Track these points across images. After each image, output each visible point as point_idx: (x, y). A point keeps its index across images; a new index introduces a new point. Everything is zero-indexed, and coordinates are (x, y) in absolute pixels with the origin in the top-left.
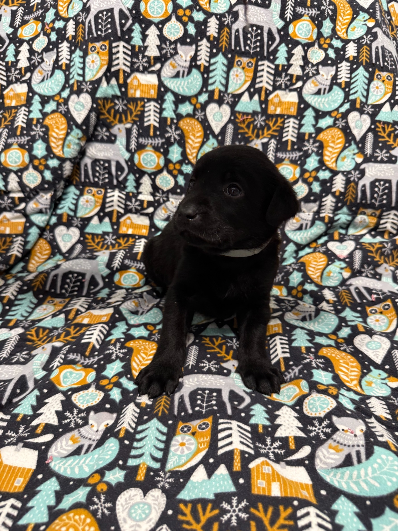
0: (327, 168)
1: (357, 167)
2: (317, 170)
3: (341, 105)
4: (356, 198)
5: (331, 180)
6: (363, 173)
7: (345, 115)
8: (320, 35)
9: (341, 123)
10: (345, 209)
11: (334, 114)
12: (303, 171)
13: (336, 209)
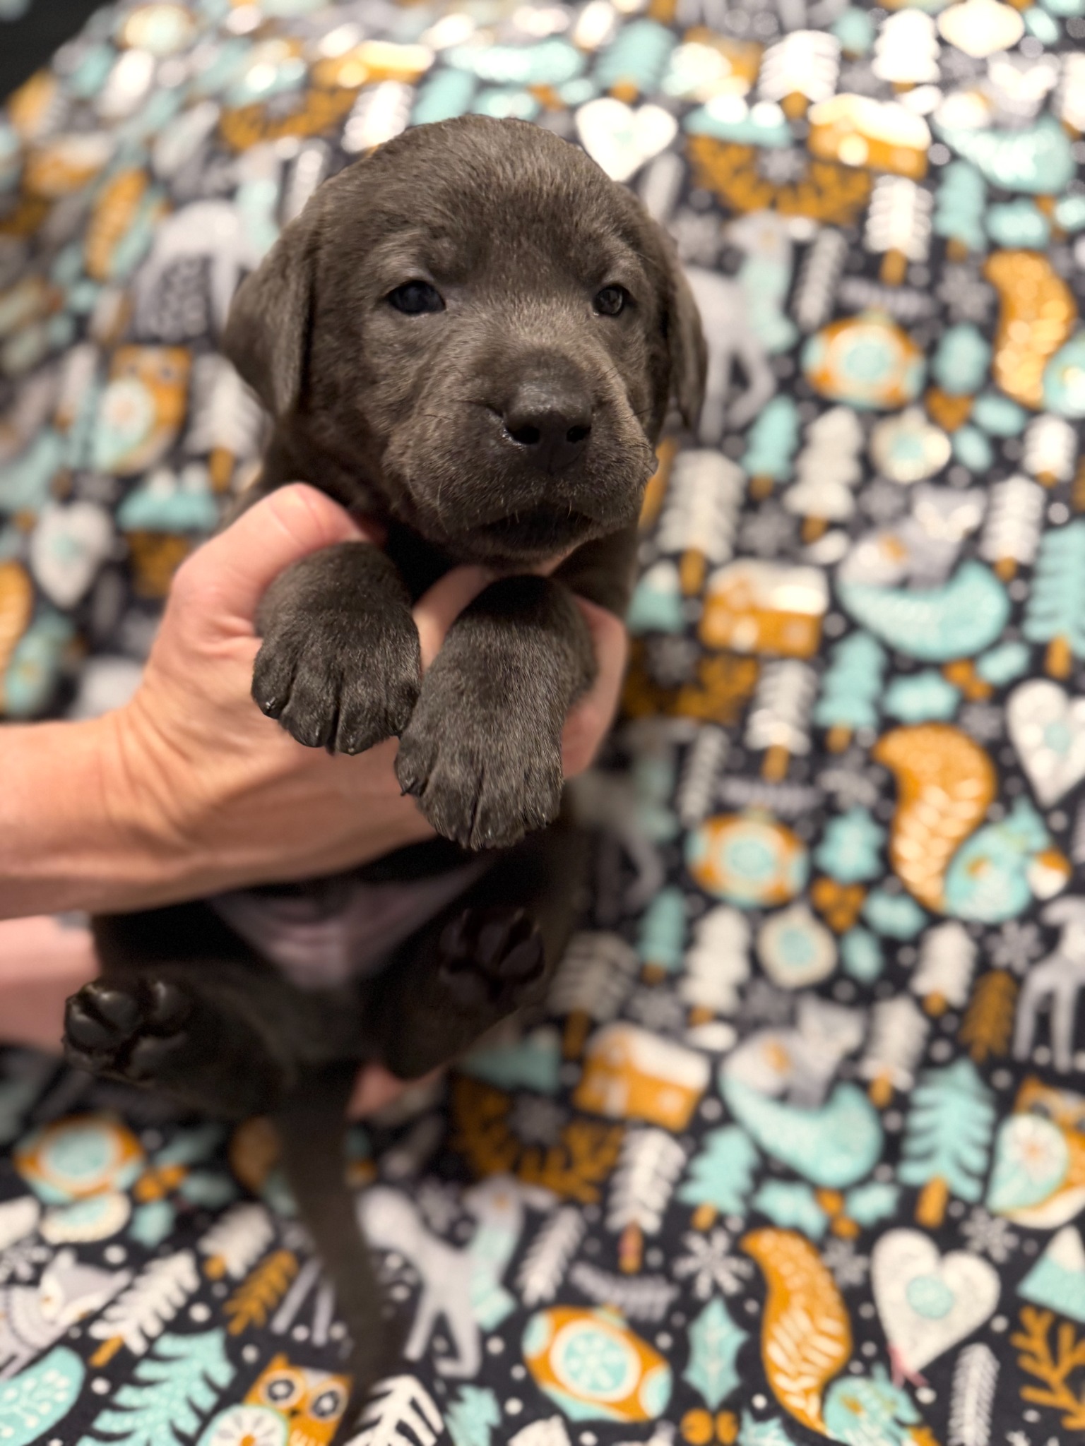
0: (905, 892)
1: (1033, 911)
2: (869, 886)
3: (995, 645)
4: (1010, 1040)
5: (917, 941)
6: (1051, 938)
7: (1001, 695)
8: (931, 384)
9: (982, 722)
10: (964, 1074)
11: (960, 673)
12: (816, 874)
13: (925, 1065)
